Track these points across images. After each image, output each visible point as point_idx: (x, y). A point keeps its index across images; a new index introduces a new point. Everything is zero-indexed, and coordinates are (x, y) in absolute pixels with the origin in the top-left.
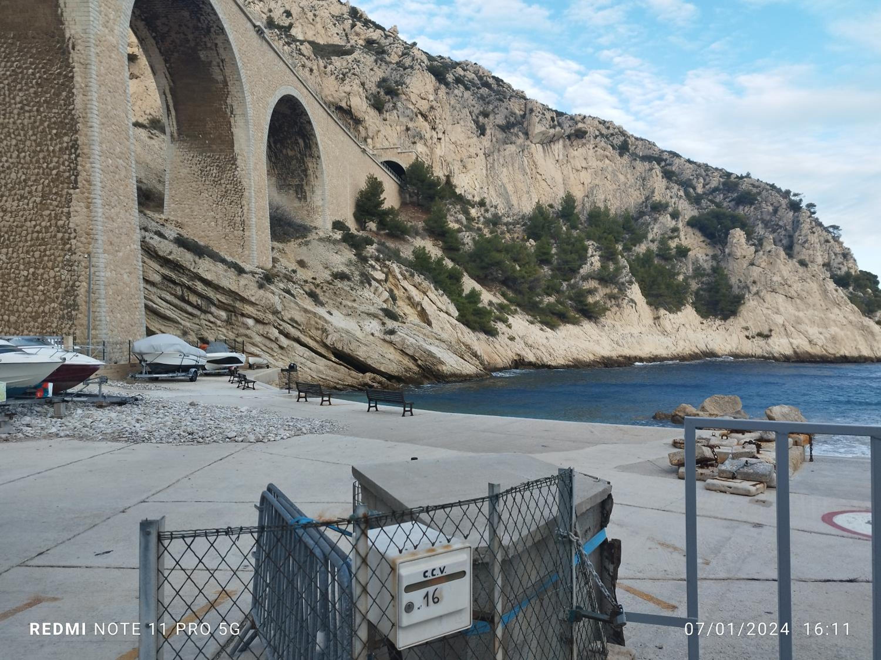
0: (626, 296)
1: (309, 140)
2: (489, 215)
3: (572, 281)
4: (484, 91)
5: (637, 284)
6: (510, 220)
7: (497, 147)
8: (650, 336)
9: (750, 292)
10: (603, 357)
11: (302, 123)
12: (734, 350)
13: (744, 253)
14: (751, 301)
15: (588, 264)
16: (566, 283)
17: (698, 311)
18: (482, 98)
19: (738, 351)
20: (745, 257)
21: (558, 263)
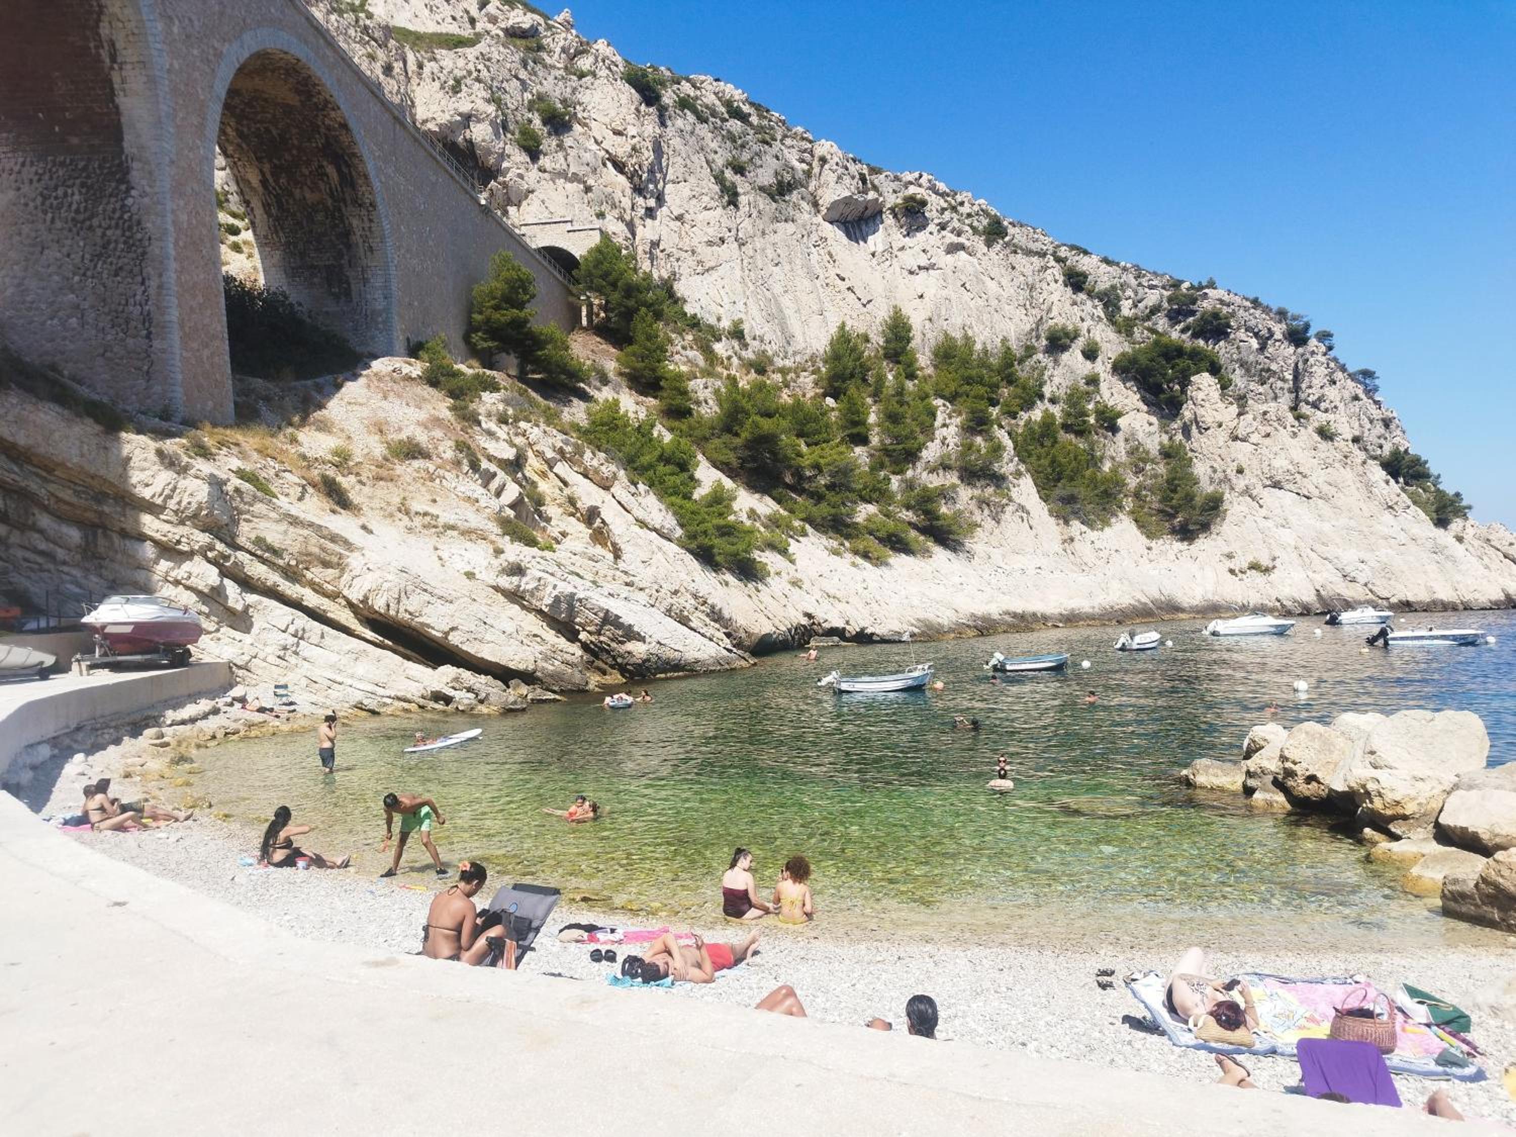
0: (1010, 500)
1: (348, 166)
2: (749, 354)
3: (909, 473)
4: (735, 125)
5: (1028, 476)
6: (788, 363)
7: (761, 227)
8: (1057, 574)
9: (1232, 489)
10: (973, 615)
11: (328, 128)
12: (1210, 596)
13: (1219, 418)
14: (1235, 504)
15: (937, 441)
16: (899, 477)
17: (1141, 524)
18: (732, 138)
19: (1216, 598)
20: (1220, 426)
21: (881, 441)
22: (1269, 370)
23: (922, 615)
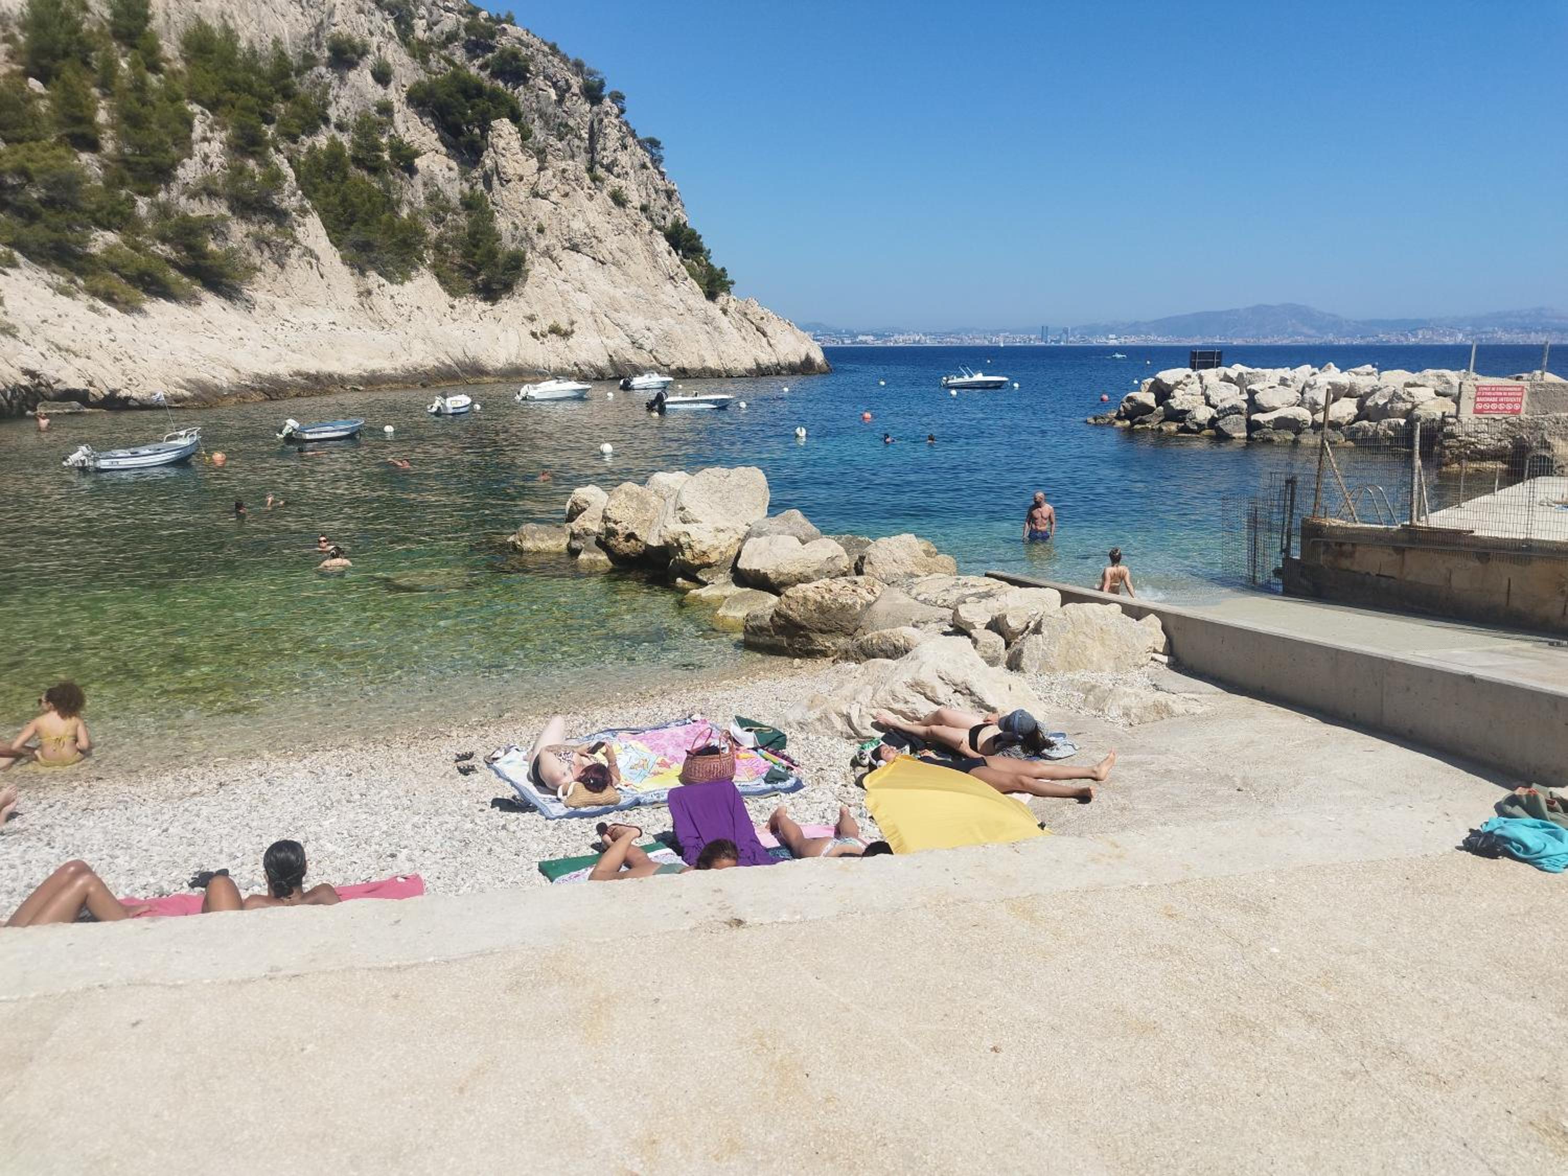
0: (296, 241)
3: (162, 196)
5: (315, 215)
8: (354, 330)
9: (534, 248)
10: (258, 375)
12: (513, 359)
13: (520, 171)
14: (537, 264)
15: (197, 159)
16: (147, 200)
17: (443, 281)
19: (520, 361)
20: (521, 179)
21: (119, 149)
22: (566, 125)
23: (192, 374)
